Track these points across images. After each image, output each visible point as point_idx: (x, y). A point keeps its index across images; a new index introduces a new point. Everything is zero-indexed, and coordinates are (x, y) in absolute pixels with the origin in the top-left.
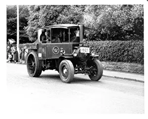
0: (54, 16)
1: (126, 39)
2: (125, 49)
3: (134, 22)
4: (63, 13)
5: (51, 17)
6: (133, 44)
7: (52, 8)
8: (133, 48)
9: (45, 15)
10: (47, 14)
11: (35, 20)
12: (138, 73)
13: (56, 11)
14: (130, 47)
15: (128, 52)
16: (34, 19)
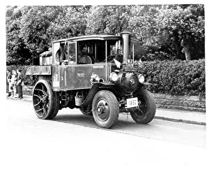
0: (43, 26)
1: (150, 59)
2: (148, 73)
3: (161, 34)
4: (56, 20)
5: (38, 26)
6: (158, 65)
7: (39, 12)
8: (160, 72)
9: (29, 23)
10: (33, 22)
11: (13, 32)
12: (166, 108)
13: (46, 17)
14: (154, 69)
15: (152, 77)
16: (12, 30)
